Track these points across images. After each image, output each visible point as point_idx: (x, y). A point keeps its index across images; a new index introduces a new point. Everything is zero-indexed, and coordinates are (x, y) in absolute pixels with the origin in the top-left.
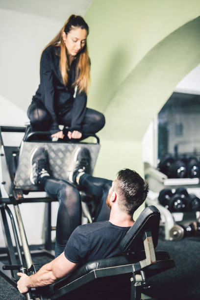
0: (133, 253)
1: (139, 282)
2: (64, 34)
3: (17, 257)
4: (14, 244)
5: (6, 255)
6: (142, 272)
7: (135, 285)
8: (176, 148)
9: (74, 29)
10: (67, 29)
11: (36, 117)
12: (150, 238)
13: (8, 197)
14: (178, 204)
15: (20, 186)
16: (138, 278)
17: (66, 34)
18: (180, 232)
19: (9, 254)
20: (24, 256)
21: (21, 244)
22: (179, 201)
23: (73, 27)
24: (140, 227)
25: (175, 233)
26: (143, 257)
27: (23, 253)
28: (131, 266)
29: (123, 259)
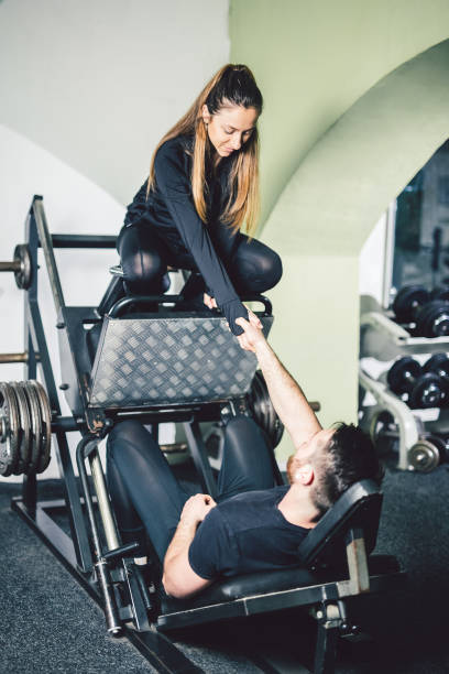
0: (325, 566)
1: (333, 620)
2: (205, 113)
3: (84, 507)
4: (76, 473)
5: (62, 503)
6: (341, 603)
7: (326, 626)
8: (437, 234)
9: (230, 107)
10: (213, 101)
11: (139, 271)
12: (360, 542)
13: (71, 415)
14: (431, 394)
15: (99, 403)
16: (332, 611)
17: (211, 112)
18: (431, 454)
19: (67, 502)
20: (96, 507)
21: (89, 472)
22: (433, 388)
23: (225, 100)
24: (341, 520)
25: (420, 457)
26: (344, 575)
27: (94, 499)
28: (319, 589)
29: (303, 575)
